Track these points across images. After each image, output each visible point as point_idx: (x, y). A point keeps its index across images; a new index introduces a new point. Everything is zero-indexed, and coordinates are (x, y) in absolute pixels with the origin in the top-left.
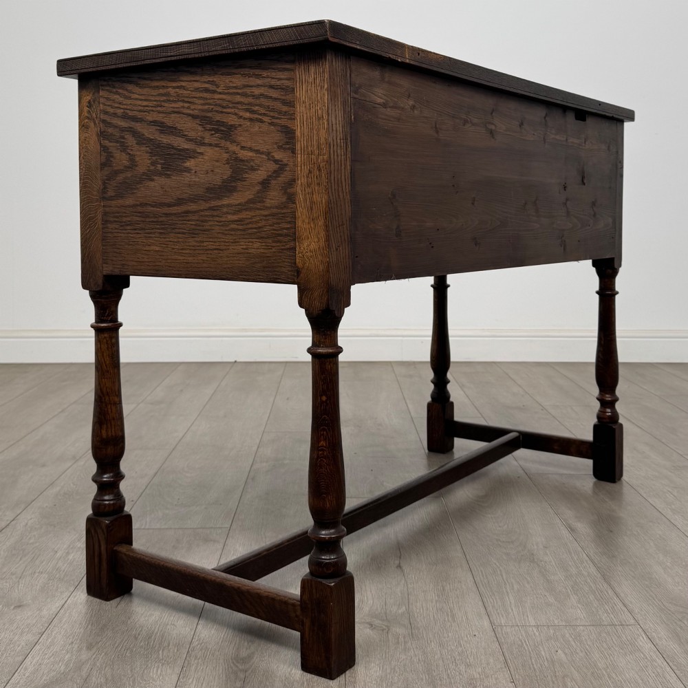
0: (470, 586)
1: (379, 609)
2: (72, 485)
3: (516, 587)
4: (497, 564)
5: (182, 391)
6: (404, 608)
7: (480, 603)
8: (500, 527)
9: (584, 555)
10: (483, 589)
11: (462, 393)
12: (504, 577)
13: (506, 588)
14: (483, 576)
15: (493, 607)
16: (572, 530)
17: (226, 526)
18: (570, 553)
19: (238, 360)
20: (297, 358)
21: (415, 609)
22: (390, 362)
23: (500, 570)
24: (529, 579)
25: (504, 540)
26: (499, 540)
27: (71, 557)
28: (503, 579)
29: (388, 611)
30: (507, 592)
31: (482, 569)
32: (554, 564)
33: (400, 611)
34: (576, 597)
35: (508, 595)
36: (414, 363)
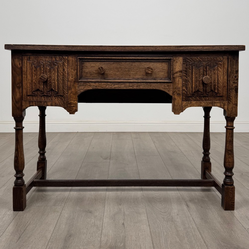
0: (148, 233)
1: (114, 244)
2: (11, 185)
3: (165, 233)
4: (159, 223)
5: (57, 144)
6: (123, 244)
7: (151, 242)
8: (162, 205)
9: (192, 218)
10: (153, 235)
11: (154, 145)
12: (161, 228)
13: (161, 234)
14: (153, 229)
15: (156, 243)
16: (188, 206)
17: (63, 205)
18: (186, 217)
19: (79, 132)
20: (98, 130)
21: (127, 244)
22: (131, 132)
23: (160, 226)
24: (170, 229)
25: (163, 211)
26: (161, 211)
27: (4, 219)
28: (161, 230)
29: (117, 245)
30: (162, 236)
31: (153, 225)
32: (180, 222)
33: (121, 245)
34: (187, 238)
35: (162, 238)
36: (139, 132)
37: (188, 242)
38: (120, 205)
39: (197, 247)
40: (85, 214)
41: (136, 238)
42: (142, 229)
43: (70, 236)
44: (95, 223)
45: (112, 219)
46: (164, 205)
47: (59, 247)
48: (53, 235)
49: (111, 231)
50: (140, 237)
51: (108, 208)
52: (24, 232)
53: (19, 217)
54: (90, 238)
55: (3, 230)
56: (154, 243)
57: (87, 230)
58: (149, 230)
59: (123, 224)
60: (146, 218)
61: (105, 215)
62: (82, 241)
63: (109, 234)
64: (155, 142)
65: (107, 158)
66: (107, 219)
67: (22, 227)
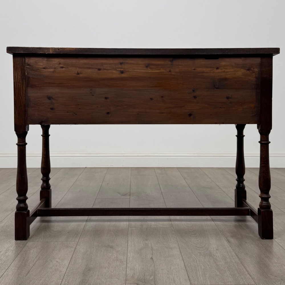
0: (182, 267)
1: (142, 277)
2: (10, 222)
3: (203, 267)
4: (195, 257)
5: (61, 180)
6: (153, 277)
7: (186, 275)
8: (197, 241)
9: (234, 253)
10: (188, 269)
11: (184, 181)
12: (198, 263)
13: (198, 268)
14: (188, 263)
15: (192, 276)
16: (229, 242)
17: (77, 240)
18: (228, 252)
19: (87, 167)
20: (113, 166)
21: (157, 277)
22: (154, 167)
23: (196, 260)
24: (208, 264)
25: (199, 246)
26: (197, 246)
27: (7, 254)
28: (197, 264)
29: (145, 278)
30: (199, 270)
31: (188, 259)
32: (220, 257)
33: (151, 278)
34: (229, 272)
35: (199, 271)
36: (164, 168)
37: (230, 276)
38: (146, 240)
39: (242, 280)
40: (104, 249)
41: (168, 271)
42: (175, 263)
43: (89, 270)
44: (117, 257)
45: (138, 254)
46: (200, 240)
47: (77, 280)
48: (68, 269)
49: (137, 266)
50: (173, 270)
51: (132, 243)
52: (33, 267)
53: (24, 253)
54: (113, 271)
55: (7, 264)
56: (189, 276)
57: (108, 264)
58: (183, 264)
59: (152, 258)
60: (179, 253)
61: (129, 250)
62: (104, 275)
63: (135, 268)
64: (185, 178)
65: (126, 194)
66: (131, 253)
67: (30, 262)
